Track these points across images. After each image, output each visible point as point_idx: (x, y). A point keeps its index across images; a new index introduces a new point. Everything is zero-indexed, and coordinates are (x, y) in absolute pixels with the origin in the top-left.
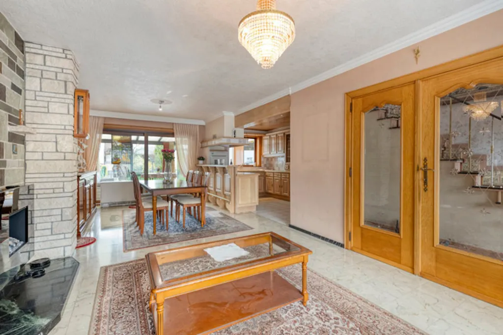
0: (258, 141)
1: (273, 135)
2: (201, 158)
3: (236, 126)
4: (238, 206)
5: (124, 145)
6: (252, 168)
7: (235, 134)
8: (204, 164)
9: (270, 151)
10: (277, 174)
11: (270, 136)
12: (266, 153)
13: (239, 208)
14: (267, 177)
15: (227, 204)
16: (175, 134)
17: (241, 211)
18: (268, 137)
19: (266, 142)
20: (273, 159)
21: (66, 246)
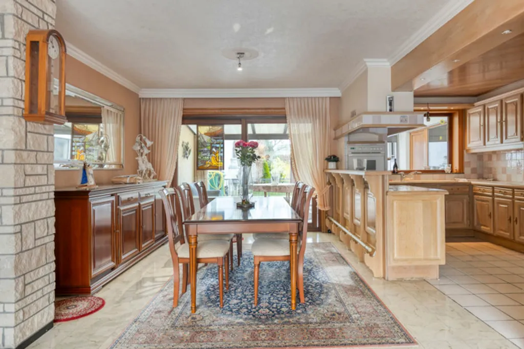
0: (456, 120)
1: (492, 102)
2: (334, 159)
3: (395, 89)
4: (391, 263)
5: (214, 140)
6: (442, 175)
7: (391, 104)
8: (337, 169)
9: (485, 138)
10: (503, 190)
11: (484, 106)
12: (474, 144)
13: (393, 268)
14: (475, 196)
15: (367, 256)
16: (288, 118)
17: (400, 276)
18: (480, 109)
19: (474, 121)
20: (494, 157)
21: (7, 327)
